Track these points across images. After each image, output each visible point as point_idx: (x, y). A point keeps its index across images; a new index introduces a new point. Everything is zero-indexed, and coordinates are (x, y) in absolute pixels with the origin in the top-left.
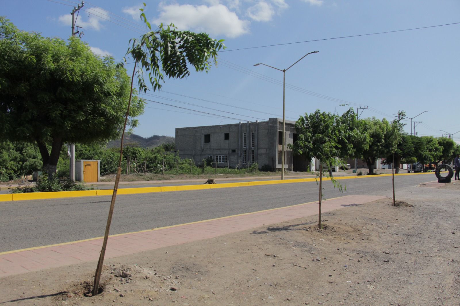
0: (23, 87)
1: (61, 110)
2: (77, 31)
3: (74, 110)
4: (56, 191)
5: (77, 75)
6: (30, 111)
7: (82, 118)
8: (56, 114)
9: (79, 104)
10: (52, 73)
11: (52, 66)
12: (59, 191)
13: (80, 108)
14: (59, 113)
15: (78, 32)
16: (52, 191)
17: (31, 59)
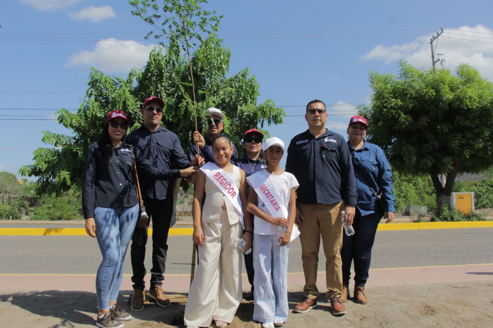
0: (424, 121)
1: (459, 139)
2: (437, 59)
3: (471, 138)
4: (457, 221)
5: (476, 102)
6: (431, 142)
7: (481, 146)
8: (455, 143)
9: (477, 131)
10: (451, 103)
11: (450, 96)
12: (460, 221)
13: (478, 135)
14: (458, 143)
15: (439, 60)
16: (453, 221)
17: (431, 93)
